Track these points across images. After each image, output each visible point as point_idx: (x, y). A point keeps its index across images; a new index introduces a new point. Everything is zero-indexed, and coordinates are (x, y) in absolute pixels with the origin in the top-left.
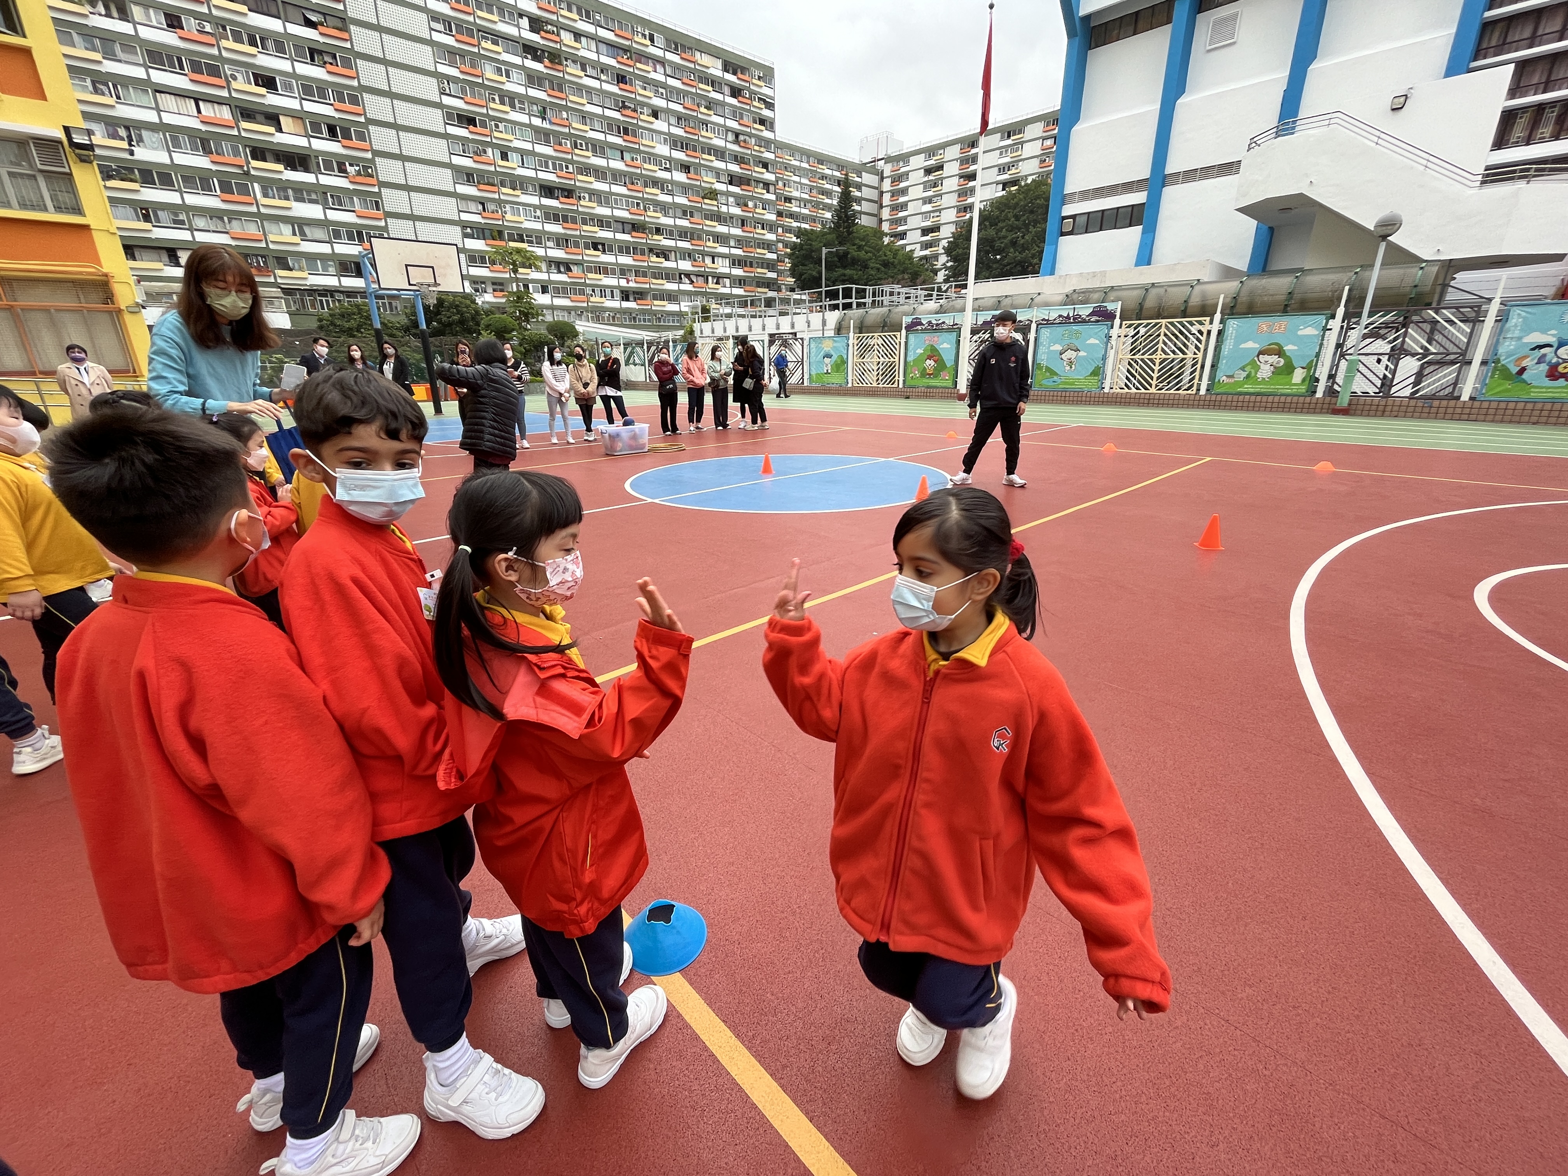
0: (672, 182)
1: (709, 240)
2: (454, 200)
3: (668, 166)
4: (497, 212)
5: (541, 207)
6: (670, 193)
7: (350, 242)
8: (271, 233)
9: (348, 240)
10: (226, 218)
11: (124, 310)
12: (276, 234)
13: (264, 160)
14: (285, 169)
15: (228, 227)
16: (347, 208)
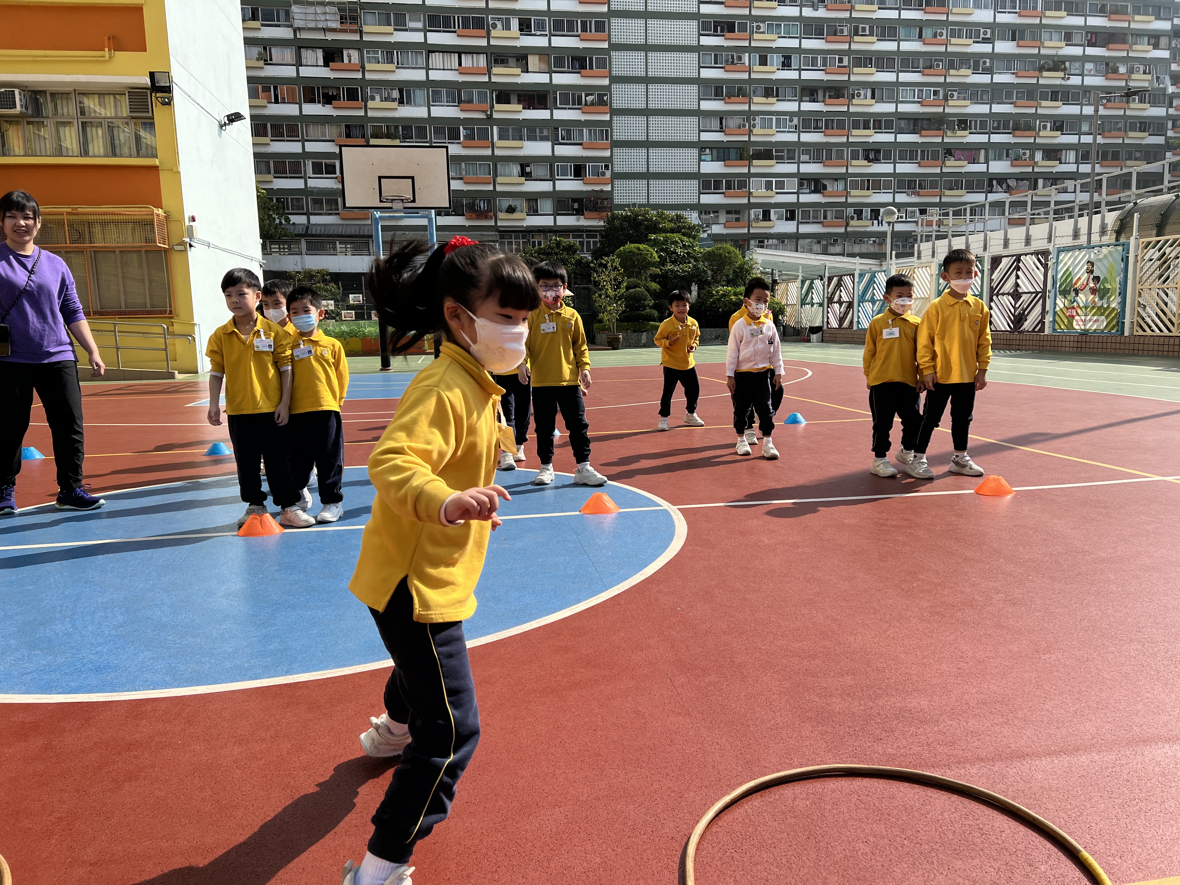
0: (993, 56)
1: (1045, 127)
2: (696, 119)
3: (988, 36)
4: (744, 126)
5: (799, 113)
6: (989, 71)
7: (572, 177)
8: (501, 175)
9: (571, 176)
10: (463, 164)
11: (171, 249)
12: (505, 176)
13: (508, 102)
14: (524, 108)
15: (464, 173)
16: (575, 142)
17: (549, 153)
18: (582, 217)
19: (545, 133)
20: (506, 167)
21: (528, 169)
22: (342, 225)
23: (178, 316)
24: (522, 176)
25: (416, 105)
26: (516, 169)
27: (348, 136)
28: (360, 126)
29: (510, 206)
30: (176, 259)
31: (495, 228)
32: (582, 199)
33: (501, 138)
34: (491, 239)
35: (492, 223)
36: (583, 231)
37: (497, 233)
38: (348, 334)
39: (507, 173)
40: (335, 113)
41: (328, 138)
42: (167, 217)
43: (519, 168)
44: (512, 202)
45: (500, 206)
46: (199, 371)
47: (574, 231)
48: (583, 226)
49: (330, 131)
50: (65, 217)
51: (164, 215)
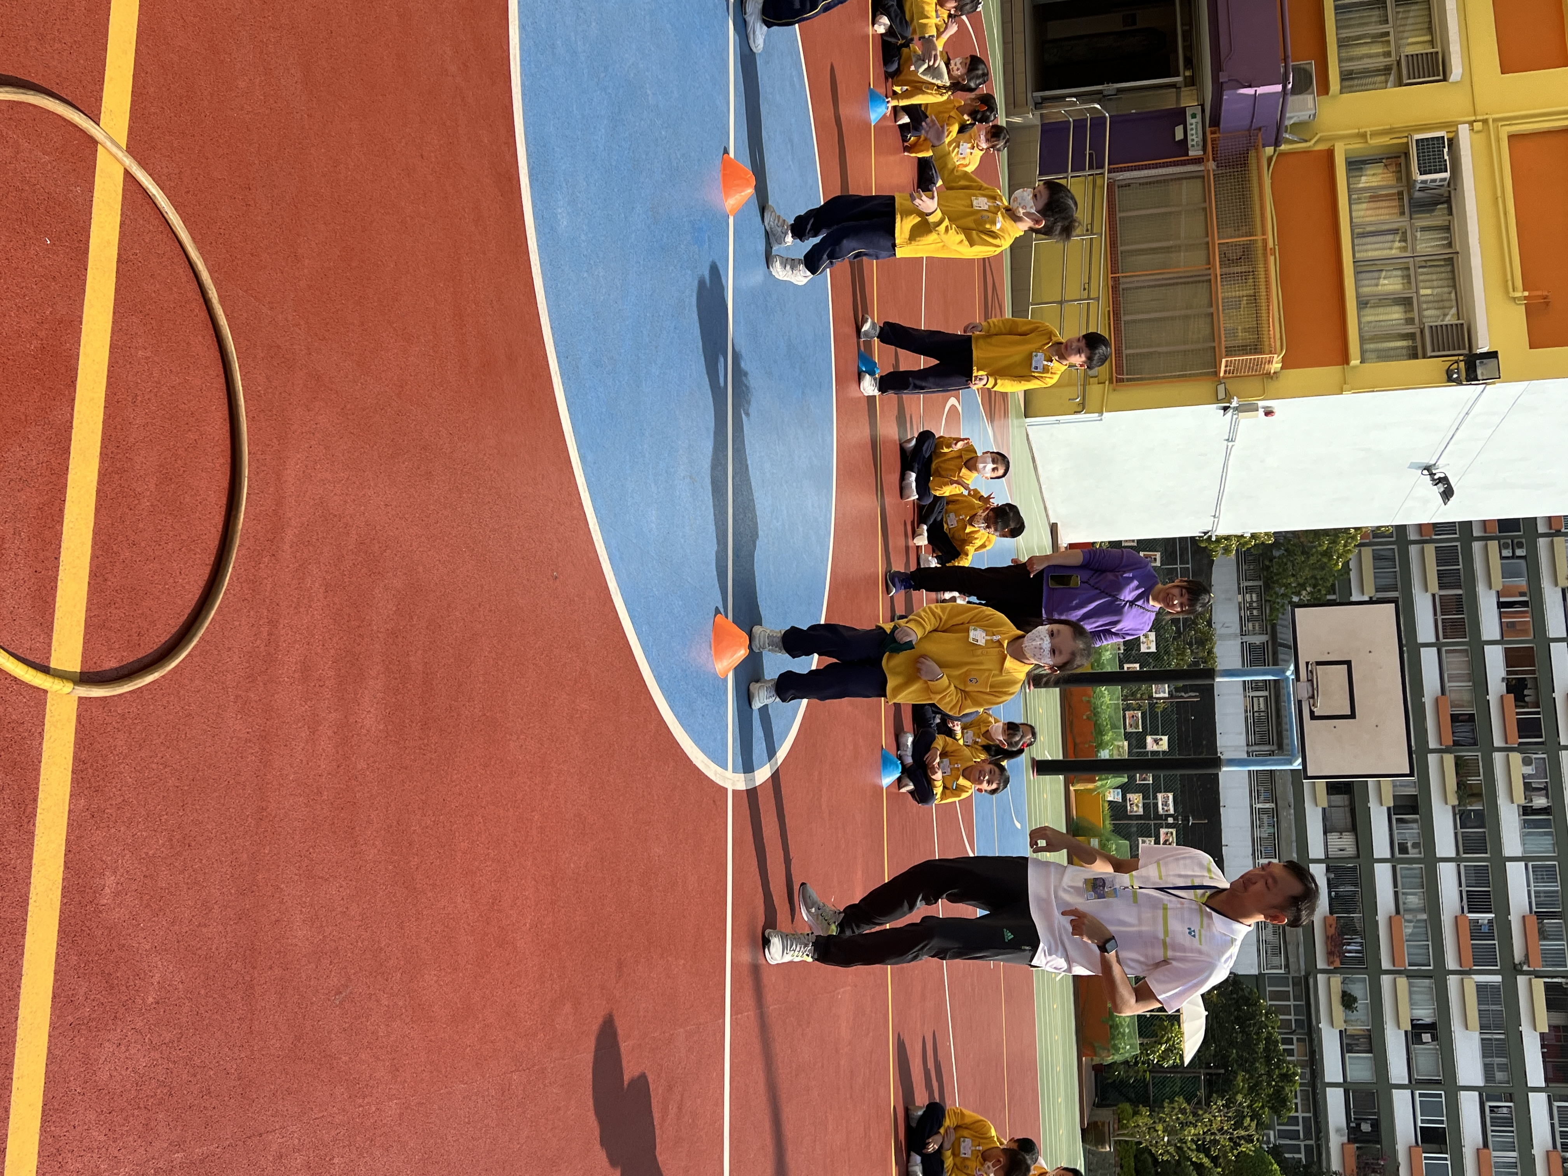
7: (1419, 1124)
8: (1410, 985)
9: (1423, 1121)
10: (1425, 917)
11: (1220, 381)
12: (1411, 993)
13: (1551, 1006)
14: (1542, 1035)
15: (1408, 917)
16: (1490, 1134)
17: (1462, 1081)
18: (1345, 1139)
19: (1499, 1076)
20: (1428, 997)
21: (1426, 1037)
23: (1115, 390)
24: (1413, 1026)
25: (1524, 836)
26: (1426, 1014)
27: (1455, 718)
28: (1475, 739)
29: (1355, 1000)
30: (1205, 387)
31: (1312, 970)
32: (1379, 1142)
33: (1481, 988)
34: (1291, 960)
35: (1321, 964)
36: (1318, 1139)
37: (1303, 973)
39: (1416, 997)
40: (1493, 698)
41: (1447, 684)
42: (1270, 376)
43: (1428, 1020)
44: (1363, 1003)
45: (1353, 981)
46: (1028, 420)
47: (1317, 1123)
48: (1328, 1141)
49: (1460, 689)
50: (1259, 238)
51: (1272, 371)
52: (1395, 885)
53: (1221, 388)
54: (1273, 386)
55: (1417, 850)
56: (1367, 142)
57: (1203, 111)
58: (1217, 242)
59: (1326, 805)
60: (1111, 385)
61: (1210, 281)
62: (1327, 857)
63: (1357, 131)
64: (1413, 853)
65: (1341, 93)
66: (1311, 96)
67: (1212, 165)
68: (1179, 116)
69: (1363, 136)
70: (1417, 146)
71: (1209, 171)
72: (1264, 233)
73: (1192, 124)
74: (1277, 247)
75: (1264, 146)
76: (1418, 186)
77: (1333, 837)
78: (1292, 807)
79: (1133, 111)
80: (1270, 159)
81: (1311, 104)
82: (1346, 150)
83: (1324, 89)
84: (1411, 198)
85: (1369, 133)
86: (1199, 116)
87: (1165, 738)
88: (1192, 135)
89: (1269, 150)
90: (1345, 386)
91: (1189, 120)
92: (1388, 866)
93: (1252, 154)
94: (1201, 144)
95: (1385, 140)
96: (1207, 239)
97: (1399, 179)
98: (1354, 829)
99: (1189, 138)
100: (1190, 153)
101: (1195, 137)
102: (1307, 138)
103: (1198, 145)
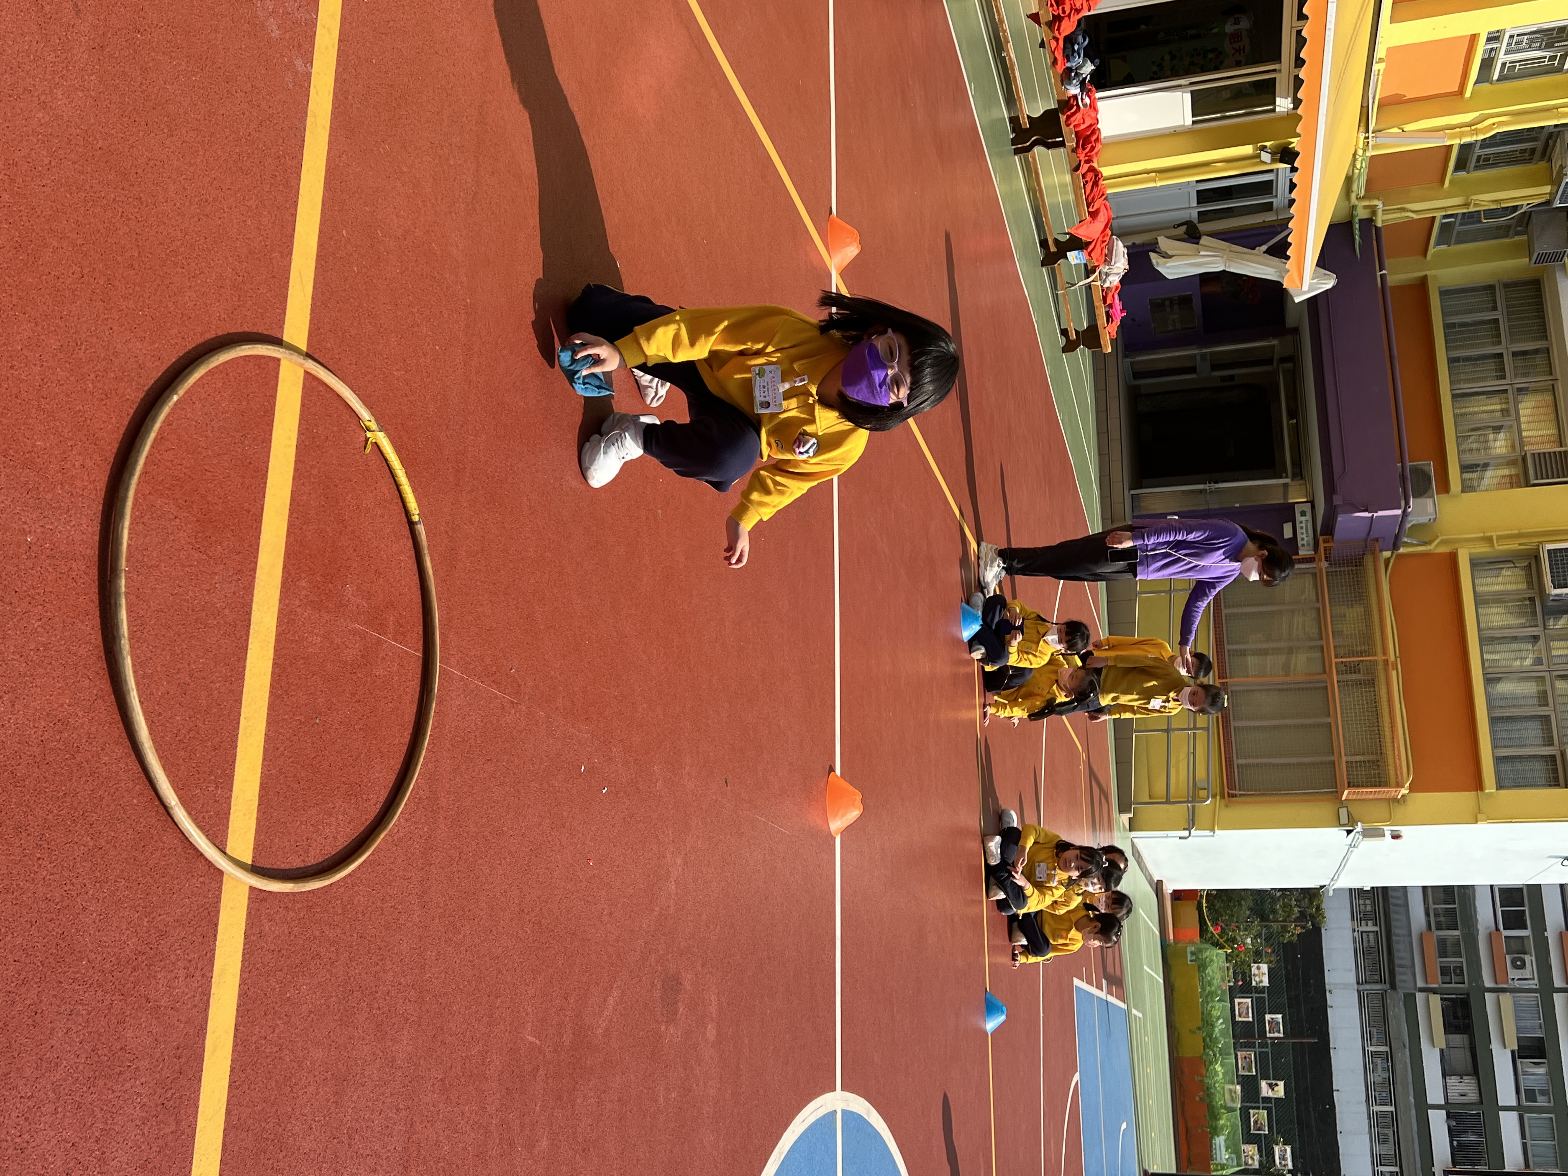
11: (1342, 804)
22: (1410, 935)
23: (1227, 806)
30: (1325, 809)
38: (1210, 1035)
42: (1395, 800)
46: (1132, 833)
50: (1380, 658)
51: (1399, 797)
52: (1523, 1136)
53: (1343, 812)
54: (1399, 811)
55: (1545, 1098)
56: (1493, 546)
57: (1313, 507)
58: (1334, 660)
59: (1444, 1046)
60: (1223, 801)
61: (1326, 688)
62: (1447, 1102)
63: (1482, 535)
64: (1541, 1101)
65: (1463, 491)
66: (1431, 500)
67: (1324, 565)
68: (1287, 512)
69: (1489, 540)
70: (1550, 557)
71: (1321, 570)
72: (1385, 652)
73: (1301, 522)
74: (1398, 659)
75: (1381, 551)
76: (1551, 598)
77: (1453, 1081)
78: (1407, 1045)
79: (1237, 505)
80: (1387, 561)
81: (1430, 508)
82: (1470, 554)
83: (1445, 487)
84: (1543, 606)
85: (1495, 538)
86: (1309, 514)
87: (1281, 1084)
88: (1302, 534)
89: (1387, 554)
90: (1479, 816)
91: (1299, 518)
92: (1514, 1115)
93: (1368, 560)
94: (1312, 543)
95: (1513, 546)
96: (1321, 642)
97: (1530, 583)
98: (1475, 1072)
99: (1299, 537)
100: (1300, 553)
101: (1305, 537)
102: (1426, 540)
103: (1309, 544)
